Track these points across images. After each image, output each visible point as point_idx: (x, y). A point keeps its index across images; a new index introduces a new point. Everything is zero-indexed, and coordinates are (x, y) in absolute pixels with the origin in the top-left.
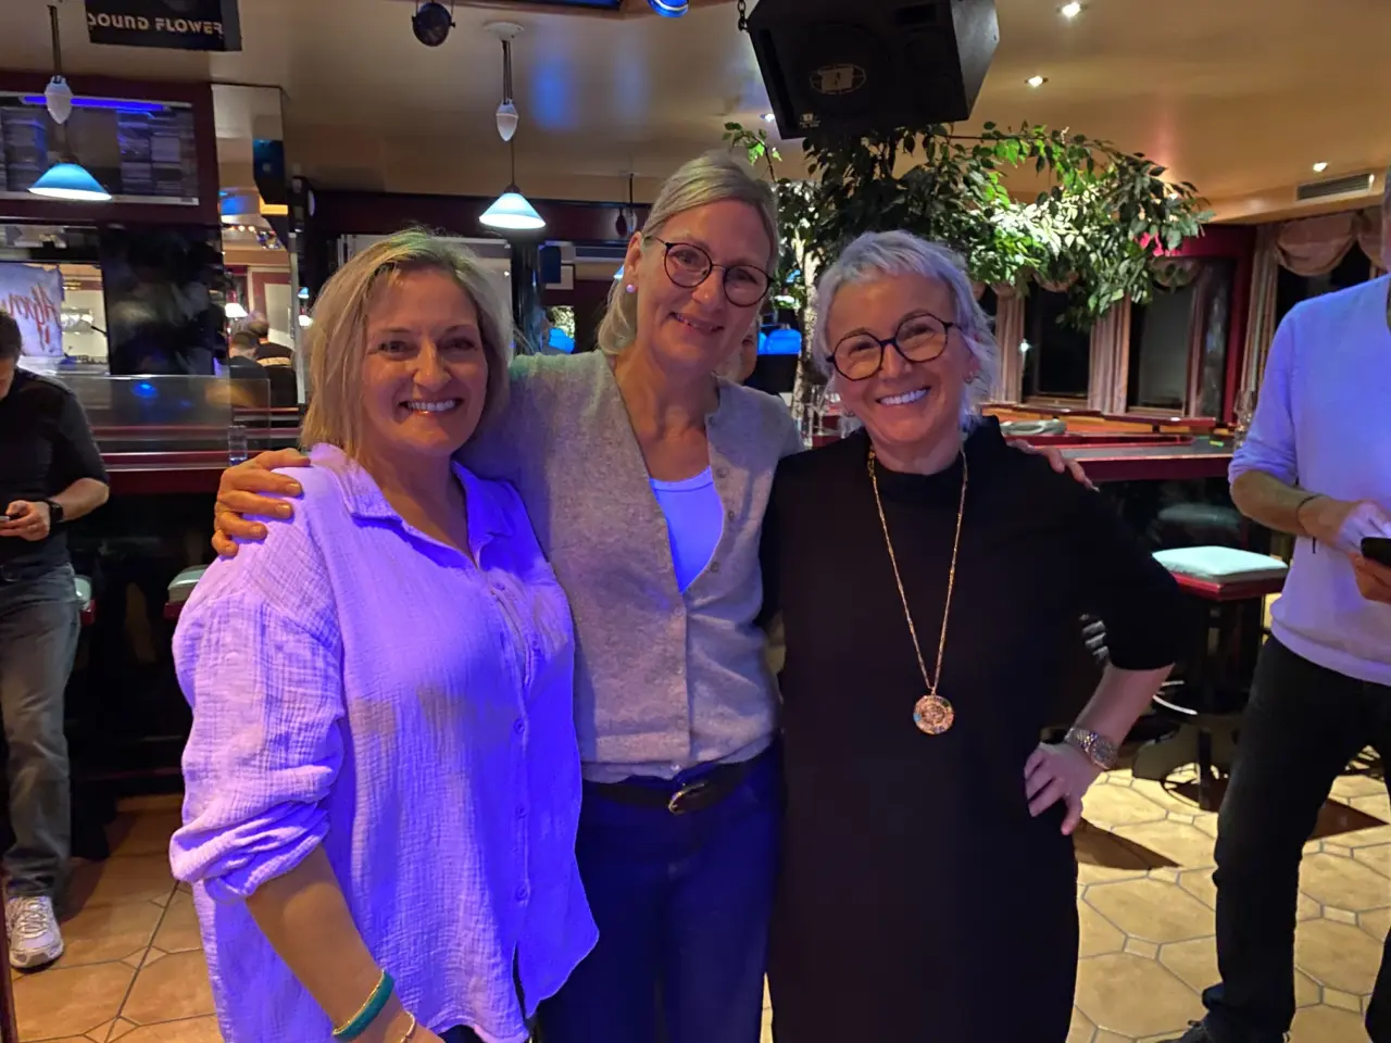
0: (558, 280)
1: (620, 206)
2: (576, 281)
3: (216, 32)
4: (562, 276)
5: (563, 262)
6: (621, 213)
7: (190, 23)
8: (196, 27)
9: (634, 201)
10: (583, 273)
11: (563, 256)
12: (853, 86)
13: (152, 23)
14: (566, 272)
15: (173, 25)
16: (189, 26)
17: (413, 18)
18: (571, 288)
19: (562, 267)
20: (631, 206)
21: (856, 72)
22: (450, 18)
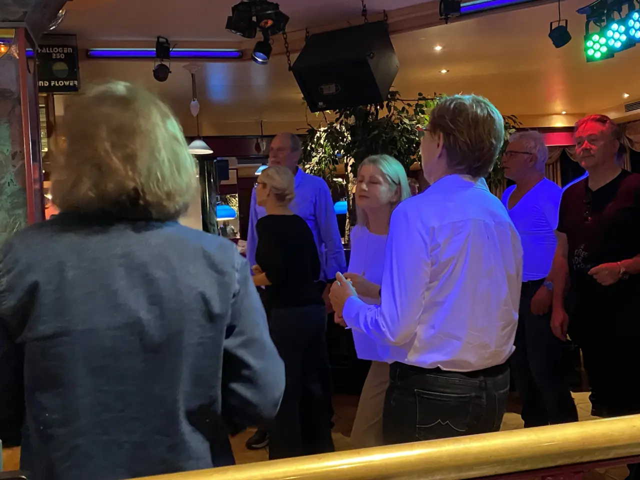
0: (227, 178)
1: (257, 137)
2: (238, 178)
3: (75, 85)
4: (230, 176)
5: (230, 167)
6: (257, 141)
7: (65, 82)
8: (67, 83)
9: (264, 134)
10: (242, 174)
11: (230, 165)
12: (336, 91)
13: (50, 83)
14: (232, 174)
15: (58, 83)
16: (64, 83)
17: (153, 71)
18: (236, 183)
19: (230, 171)
20: (263, 137)
21: (336, 86)
22: (169, 70)
